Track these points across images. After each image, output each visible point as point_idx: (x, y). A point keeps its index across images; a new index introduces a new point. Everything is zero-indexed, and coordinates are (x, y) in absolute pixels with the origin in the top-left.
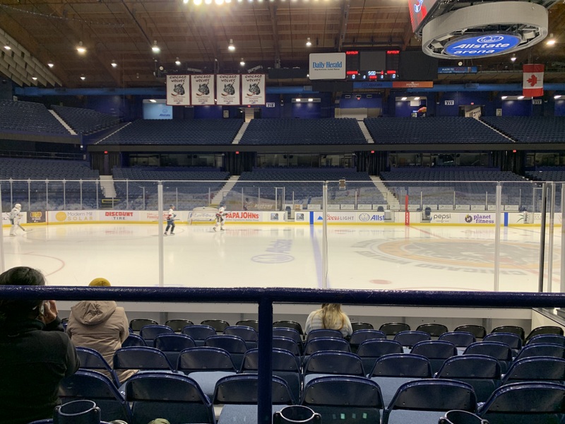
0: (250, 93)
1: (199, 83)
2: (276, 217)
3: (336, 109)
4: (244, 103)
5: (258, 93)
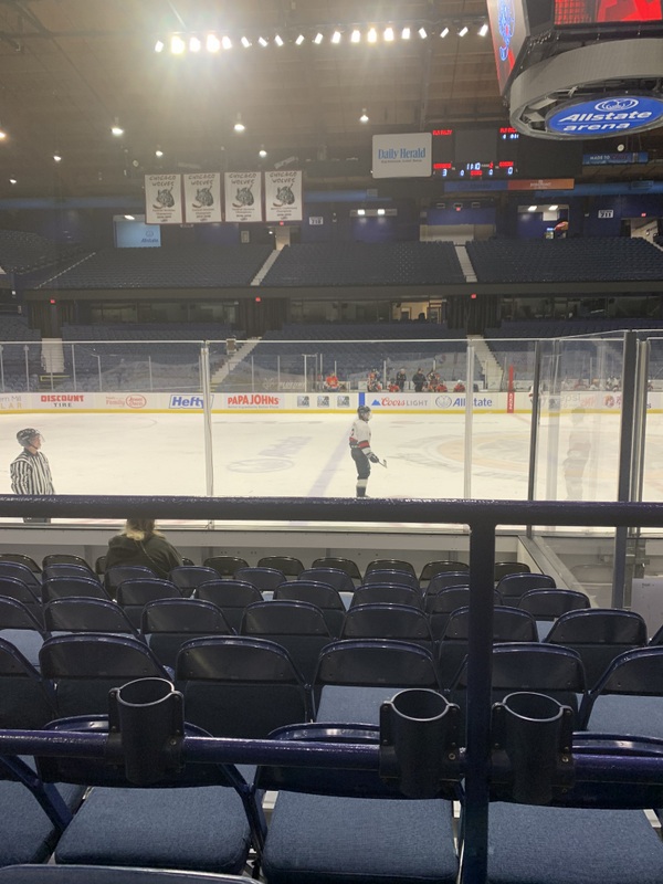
0: (279, 202)
2: (306, 402)
3: (422, 226)
4: (269, 219)
5: (291, 201)
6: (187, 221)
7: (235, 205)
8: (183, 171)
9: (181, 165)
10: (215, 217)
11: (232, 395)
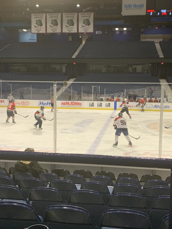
0: (84, 25)
1: (52, 19)
2: (92, 105)
3: (141, 35)
4: (80, 31)
5: (89, 24)
6: (48, 32)
7: (66, 26)
8: (46, 12)
9: (46, 10)
10: (58, 30)
11: (63, 102)
